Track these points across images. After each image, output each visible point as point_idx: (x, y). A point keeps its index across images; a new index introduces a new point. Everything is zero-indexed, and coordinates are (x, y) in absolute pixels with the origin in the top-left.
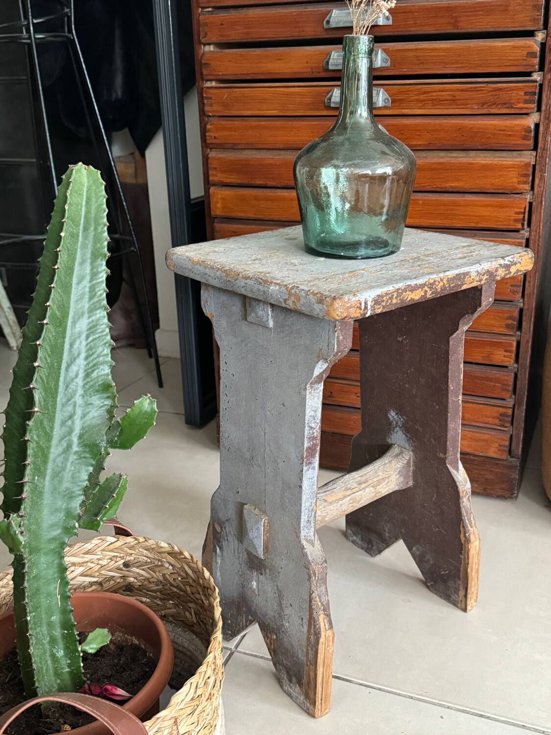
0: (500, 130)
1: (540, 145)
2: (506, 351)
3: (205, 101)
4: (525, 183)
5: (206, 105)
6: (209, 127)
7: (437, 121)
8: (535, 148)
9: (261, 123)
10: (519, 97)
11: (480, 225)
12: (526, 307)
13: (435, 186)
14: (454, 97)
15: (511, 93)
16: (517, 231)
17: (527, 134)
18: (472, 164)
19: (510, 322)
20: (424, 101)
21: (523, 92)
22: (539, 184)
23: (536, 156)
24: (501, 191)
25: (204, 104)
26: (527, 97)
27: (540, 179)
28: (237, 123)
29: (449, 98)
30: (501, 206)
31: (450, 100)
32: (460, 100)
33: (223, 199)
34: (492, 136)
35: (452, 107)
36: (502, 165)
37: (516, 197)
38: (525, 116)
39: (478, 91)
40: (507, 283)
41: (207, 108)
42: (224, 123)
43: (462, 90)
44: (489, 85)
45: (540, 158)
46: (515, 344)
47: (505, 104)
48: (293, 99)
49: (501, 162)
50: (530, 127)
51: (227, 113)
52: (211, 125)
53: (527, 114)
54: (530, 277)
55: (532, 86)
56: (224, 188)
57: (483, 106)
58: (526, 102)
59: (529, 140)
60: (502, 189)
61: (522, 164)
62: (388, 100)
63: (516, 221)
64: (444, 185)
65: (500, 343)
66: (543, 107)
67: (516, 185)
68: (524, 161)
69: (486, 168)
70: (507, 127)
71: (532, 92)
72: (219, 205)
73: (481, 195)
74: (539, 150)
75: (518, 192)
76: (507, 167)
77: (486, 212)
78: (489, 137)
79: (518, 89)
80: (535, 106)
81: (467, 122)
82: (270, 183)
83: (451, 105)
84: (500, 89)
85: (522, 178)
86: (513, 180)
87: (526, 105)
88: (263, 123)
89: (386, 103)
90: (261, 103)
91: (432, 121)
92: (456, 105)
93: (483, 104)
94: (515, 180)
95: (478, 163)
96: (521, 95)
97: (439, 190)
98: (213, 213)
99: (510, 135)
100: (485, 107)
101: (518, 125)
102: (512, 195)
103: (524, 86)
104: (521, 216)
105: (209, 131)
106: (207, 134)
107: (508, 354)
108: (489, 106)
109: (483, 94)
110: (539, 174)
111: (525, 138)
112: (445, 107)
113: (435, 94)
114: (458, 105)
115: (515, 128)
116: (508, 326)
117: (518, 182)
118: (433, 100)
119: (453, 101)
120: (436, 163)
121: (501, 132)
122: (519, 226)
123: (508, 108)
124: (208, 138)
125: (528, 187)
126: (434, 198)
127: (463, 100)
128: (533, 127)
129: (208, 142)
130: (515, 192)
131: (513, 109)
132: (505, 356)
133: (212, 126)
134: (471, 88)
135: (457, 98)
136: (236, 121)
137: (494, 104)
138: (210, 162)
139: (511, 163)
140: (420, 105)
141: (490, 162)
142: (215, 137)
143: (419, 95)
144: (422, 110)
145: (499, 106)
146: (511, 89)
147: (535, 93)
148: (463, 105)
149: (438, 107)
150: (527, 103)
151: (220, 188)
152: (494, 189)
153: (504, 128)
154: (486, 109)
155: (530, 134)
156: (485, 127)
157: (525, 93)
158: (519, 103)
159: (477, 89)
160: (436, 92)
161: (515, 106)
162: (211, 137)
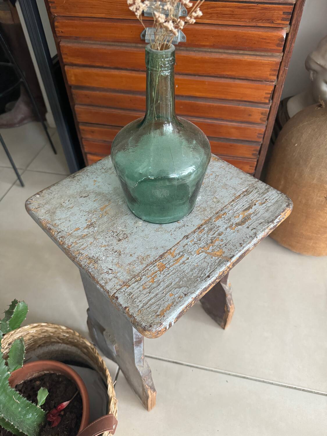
0: (262, 39)
1: (287, 49)
2: (250, 166)
3: (50, 5)
4: (274, 75)
5: (51, 8)
6: (56, 24)
7: (220, 29)
8: (284, 51)
9: (94, 23)
10: (279, 16)
11: (243, 99)
12: (264, 143)
13: (216, 74)
14: (233, 12)
15: (275, 12)
16: (265, 103)
17: (280, 43)
18: (241, 61)
19: (255, 152)
20: (211, 14)
21: (282, 12)
22: (282, 74)
23: (283, 56)
24: (258, 79)
25: (50, 7)
26: (285, 16)
27: (284, 72)
28: (76, 22)
29: (229, 12)
30: (258, 89)
31: (230, 14)
32: (236, 15)
33: (76, 75)
34: (257, 43)
35: (231, 20)
36: (261, 62)
37: (267, 83)
38: (280, 29)
39: (251, 9)
40: (256, 132)
41: (52, 10)
42: (67, 22)
43: (239, 8)
44: (259, 5)
45: (285, 57)
46: (256, 163)
47: (268, 20)
48: (116, 6)
49: (260, 61)
50: (283, 38)
51: (67, 14)
52: (57, 22)
53: (281, 28)
54: (269, 128)
55: (289, 8)
56: (74, 67)
57: (253, 20)
58: (283, 19)
59: (281, 47)
60: (259, 78)
61: (274, 63)
62: (185, 12)
63: (265, 98)
64: (223, 73)
65: (248, 162)
66: (293, 22)
67: (268, 76)
68: (276, 61)
69: (251, 64)
70: (268, 37)
71: (288, 12)
72: (73, 78)
73: (246, 81)
74: (285, 52)
75: (269, 80)
76: (264, 64)
77: (248, 92)
78: (255, 43)
79: (280, 9)
80: (288, 23)
81: (240, 31)
82: (105, 65)
83: (230, 18)
84: (266, 9)
85: (273, 72)
86: (267, 72)
87: (283, 22)
88: (96, 23)
89: (183, 13)
90: (92, 8)
91: (216, 29)
92: (234, 19)
93: (253, 19)
94: (268, 73)
95: (245, 61)
96: (280, 15)
97: (219, 76)
98: (69, 83)
99: (269, 43)
100: (254, 21)
101: (276, 36)
102: (265, 82)
103: (284, 7)
104: (269, 96)
105: (57, 27)
106: (56, 29)
107: (251, 168)
108: (257, 21)
109: (253, 11)
110: (284, 68)
111: (278, 45)
112: (225, 19)
113: (220, 9)
114: (235, 18)
115: (273, 38)
116: (253, 154)
117: (270, 74)
118: (217, 13)
119: (232, 15)
120: (217, 59)
121: (263, 40)
122: (267, 101)
123: (270, 23)
124: (57, 32)
125: (275, 78)
126: (215, 81)
127: (239, 15)
128: (285, 37)
129: (58, 35)
130: (267, 80)
131: (273, 24)
132: (250, 169)
133: (59, 24)
134: (246, 6)
135: (236, 13)
136: (74, 20)
137: (261, 20)
138: (61, 49)
139: (267, 62)
140: (208, 17)
141: (254, 60)
142: (62, 32)
143: (207, 9)
144: (211, 21)
145: (264, 22)
146: (274, 9)
147: (289, 13)
148: (239, 19)
149: (221, 19)
150: (284, 21)
151: (71, 67)
152: (254, 78)
153: (265, 38)
154: (255, 23)
155: (282, 43)
156: (252, 36)
157: (283, 12)
158: (278, 20)
159: (250, 7)
160: (221, 7)
161: (275, 22)
162: (59, 31)
